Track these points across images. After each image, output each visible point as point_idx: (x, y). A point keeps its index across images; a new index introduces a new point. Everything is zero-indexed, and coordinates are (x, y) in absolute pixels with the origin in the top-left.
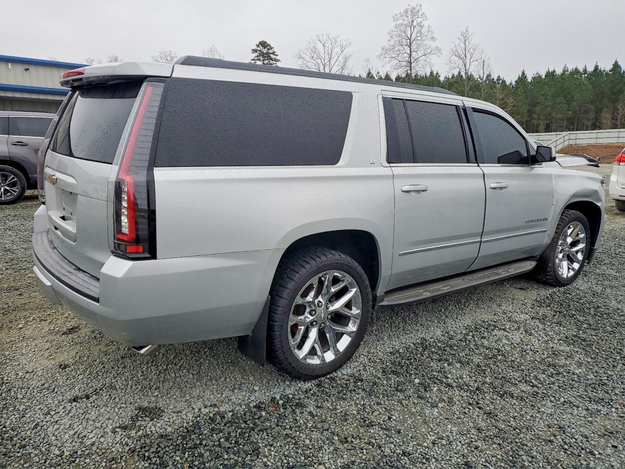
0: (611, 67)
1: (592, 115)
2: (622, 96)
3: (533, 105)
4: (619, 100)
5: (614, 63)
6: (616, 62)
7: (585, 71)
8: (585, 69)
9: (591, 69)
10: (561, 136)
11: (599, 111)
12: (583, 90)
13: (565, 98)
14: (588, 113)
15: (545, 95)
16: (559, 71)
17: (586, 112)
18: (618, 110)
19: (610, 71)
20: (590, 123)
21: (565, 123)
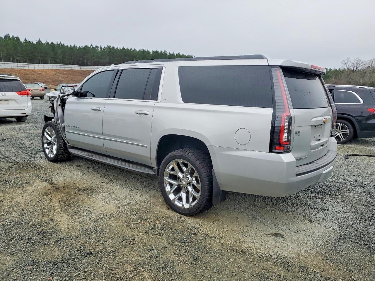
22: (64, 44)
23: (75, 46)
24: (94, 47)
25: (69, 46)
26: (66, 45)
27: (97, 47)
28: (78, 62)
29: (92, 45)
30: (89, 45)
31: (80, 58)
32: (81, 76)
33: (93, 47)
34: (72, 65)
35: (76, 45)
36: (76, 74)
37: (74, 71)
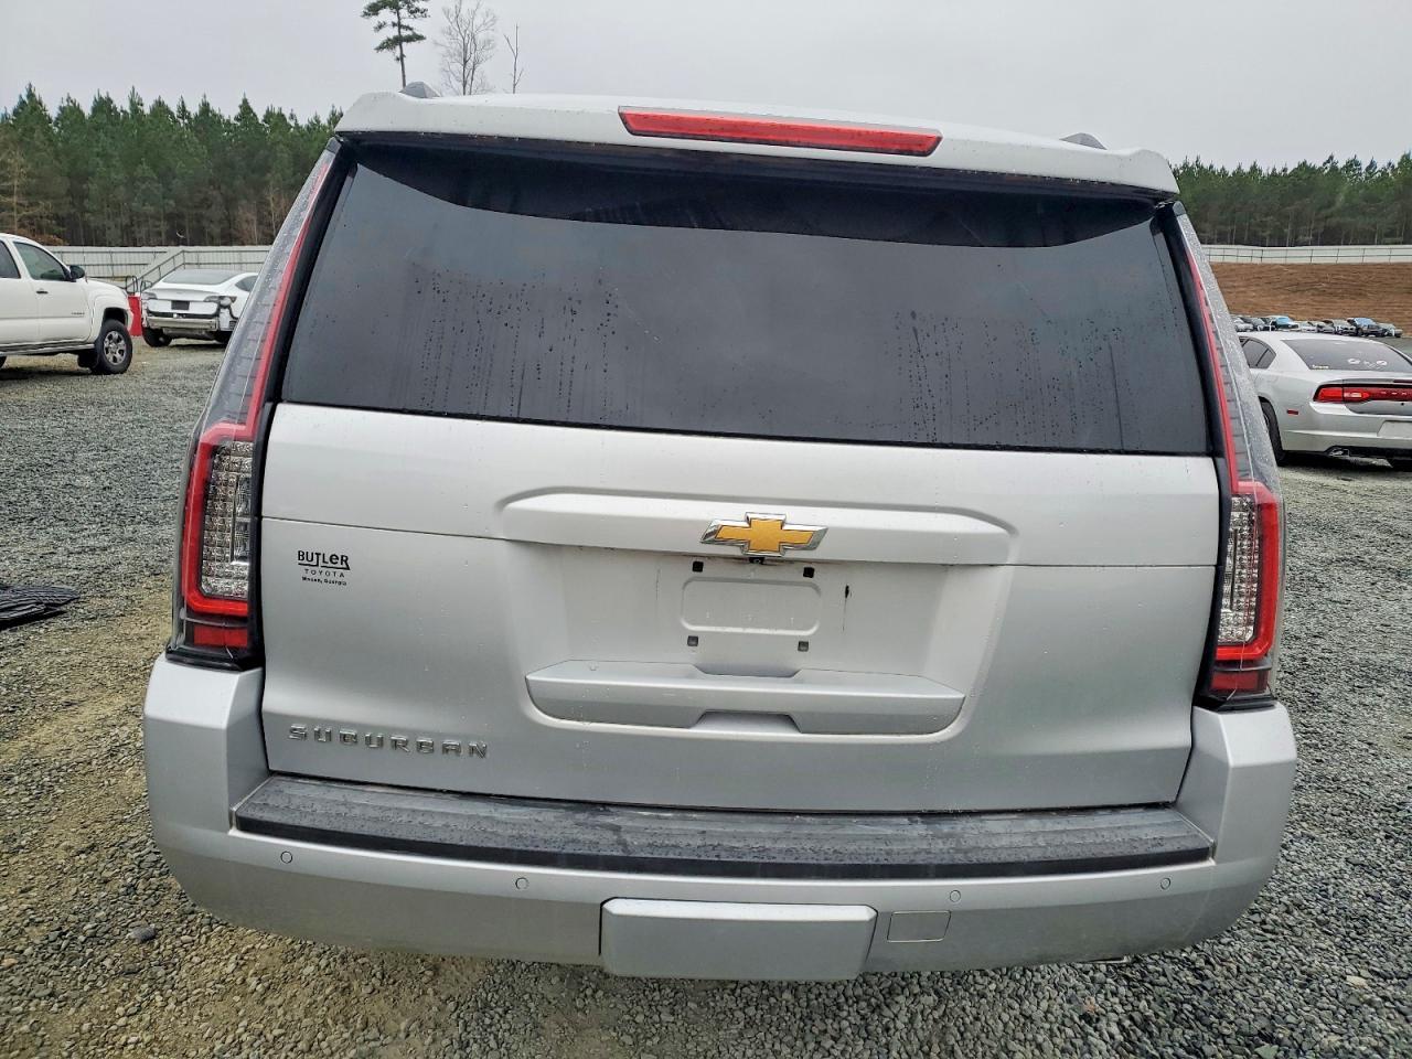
0: (238, 111)
1: (216, 212)
2: (269, 175)
3: (78, 177)
4: (266, 183)
5: (241, 103)
6: (245, 101)
7: (183, 110)
8: (183, 106)
9: (194, 109)
10: (166, 257)
11: (230, 203)
12: (191, 155)
13: (154, 167)
14: (209, 206)
15: (104, 155)
16: (122, 103)
17: (206, 203)
18: (269, 205)
19: (236, 119)
20: (216, 230)
21: (164, 227)
22: (1211, 167)
23: (1254, 168)
24: (1340, 165)
25: (1231, 170)
26: (1217, 168)
27: (1353, 164)
28: (1255, 234)
29: (1331, 158)
30: (1317, 161)
31: (1267, 215)
32: (1254, 288)
33: (1334, 168)
34: (1231, 244)
35: (1259, 165)
36: (1234, 281)
37: (1232, 270)
